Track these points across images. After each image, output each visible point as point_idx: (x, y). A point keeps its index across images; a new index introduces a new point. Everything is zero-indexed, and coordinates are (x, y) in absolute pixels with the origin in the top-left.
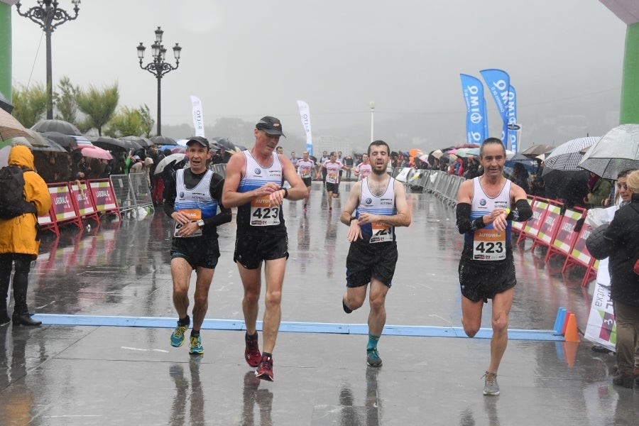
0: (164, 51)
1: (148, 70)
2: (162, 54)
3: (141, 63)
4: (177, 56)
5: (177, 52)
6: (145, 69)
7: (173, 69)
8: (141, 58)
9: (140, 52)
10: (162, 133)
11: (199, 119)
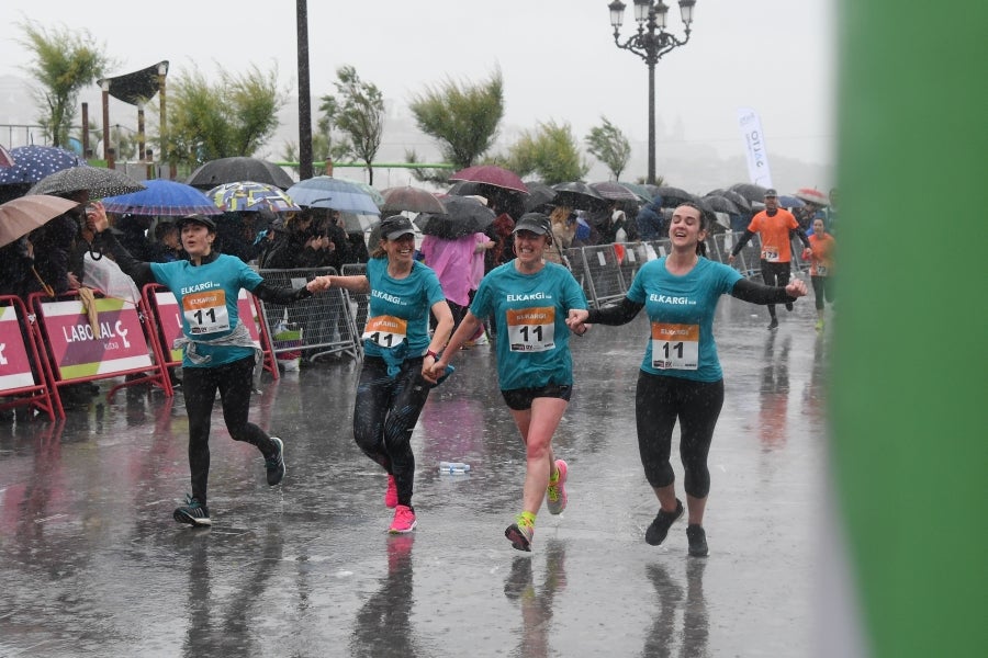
0: (663, 9)
1: (630, 49)
2: (657, 15)
3: (617, 35)
4: (686, 17)
5: (686, 9)
6: (625, 47)
7: (679, 44)
8: (617, 26)
9: (614, 14)
10: (657, 175)
11: (757, 147)
